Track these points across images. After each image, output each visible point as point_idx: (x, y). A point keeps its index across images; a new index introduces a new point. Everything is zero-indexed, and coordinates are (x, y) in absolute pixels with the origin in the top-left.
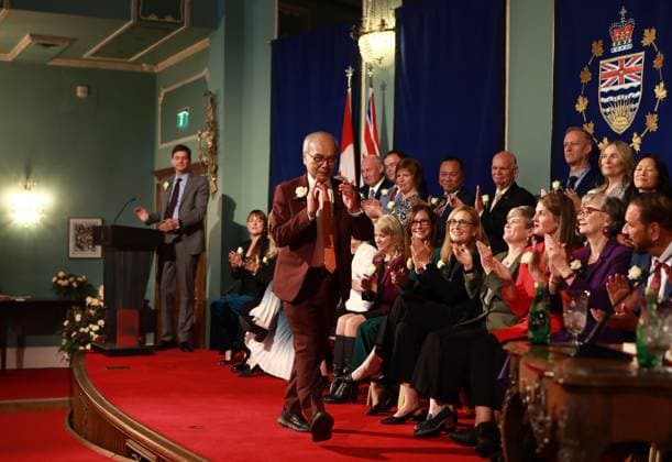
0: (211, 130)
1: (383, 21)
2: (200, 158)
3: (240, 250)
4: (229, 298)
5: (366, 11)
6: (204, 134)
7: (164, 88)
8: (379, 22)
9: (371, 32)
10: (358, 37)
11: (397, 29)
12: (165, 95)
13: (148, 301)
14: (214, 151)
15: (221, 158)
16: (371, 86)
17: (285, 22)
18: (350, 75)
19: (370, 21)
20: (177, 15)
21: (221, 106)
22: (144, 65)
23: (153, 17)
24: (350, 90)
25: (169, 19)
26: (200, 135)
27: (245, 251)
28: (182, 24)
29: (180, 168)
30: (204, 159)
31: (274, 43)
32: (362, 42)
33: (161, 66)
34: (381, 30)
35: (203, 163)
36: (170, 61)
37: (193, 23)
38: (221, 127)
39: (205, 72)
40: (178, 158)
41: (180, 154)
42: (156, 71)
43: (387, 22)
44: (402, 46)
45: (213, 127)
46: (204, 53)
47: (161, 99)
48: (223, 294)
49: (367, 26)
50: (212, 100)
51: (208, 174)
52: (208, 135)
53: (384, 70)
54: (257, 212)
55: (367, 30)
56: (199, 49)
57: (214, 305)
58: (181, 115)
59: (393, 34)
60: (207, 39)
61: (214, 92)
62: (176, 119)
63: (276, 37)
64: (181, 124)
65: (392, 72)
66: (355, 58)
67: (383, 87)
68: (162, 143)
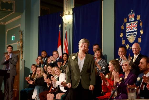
0: (21, 41)
1: (69, 12)
2: (18, 49)
3: (30, 76)
4: (26, 89)
5: (65, 9)
6: (19, 42)
7: (8, 29)
8: (68, 12)
9: (66, 15)
10: (62, 16)
11: (73, 14)
12: (8, 31)
13: (2, 91)
14: (22, 47)
15: (24, 49)
16: (66, 30)
17: (42, 11)
18: (60, 26)
19: (66, 12)
20: (11, 9)
21: (24, 35)
22: (2, 23)
23: (4, 10)
24: (60, 30)
25: (9, 10)
26: (18, 43)
27: (31, 76)
28: (13, 12)
29: (10, 52)
30: (19, 49)
31: (39, 17)
32: (63, 17)
33: (7, 23)
34: (69, 14)
35: (19, 51)
36: (10, 21)
37: (16, 11)
38: (24, 41)
39: (19, 25)
40: (9, 49)
41: (10, 48)
42: (5, 24)
43: (70, 12)
44: (74, 19)
45: (22, 40)
46: (19, 20)
47: (7, 32)
48: (24, 88)
49: (65, 13)
50: (22, 33)
51: (20, 54)
52: (20, 43)
53: (70, 25)
54: (34, 65)
55: (65, 14)
56: (18, 18)
57: (22, 92)
58: (13, 37)
59: (72, 16)
60: (20, 16)
61: (22, 31)
62: (11, 38)
63: (40, 15)
64: (13, 39)
65: (72, 26)
66: (61, 22)
67: (69, 30)
68: (7, 45)
